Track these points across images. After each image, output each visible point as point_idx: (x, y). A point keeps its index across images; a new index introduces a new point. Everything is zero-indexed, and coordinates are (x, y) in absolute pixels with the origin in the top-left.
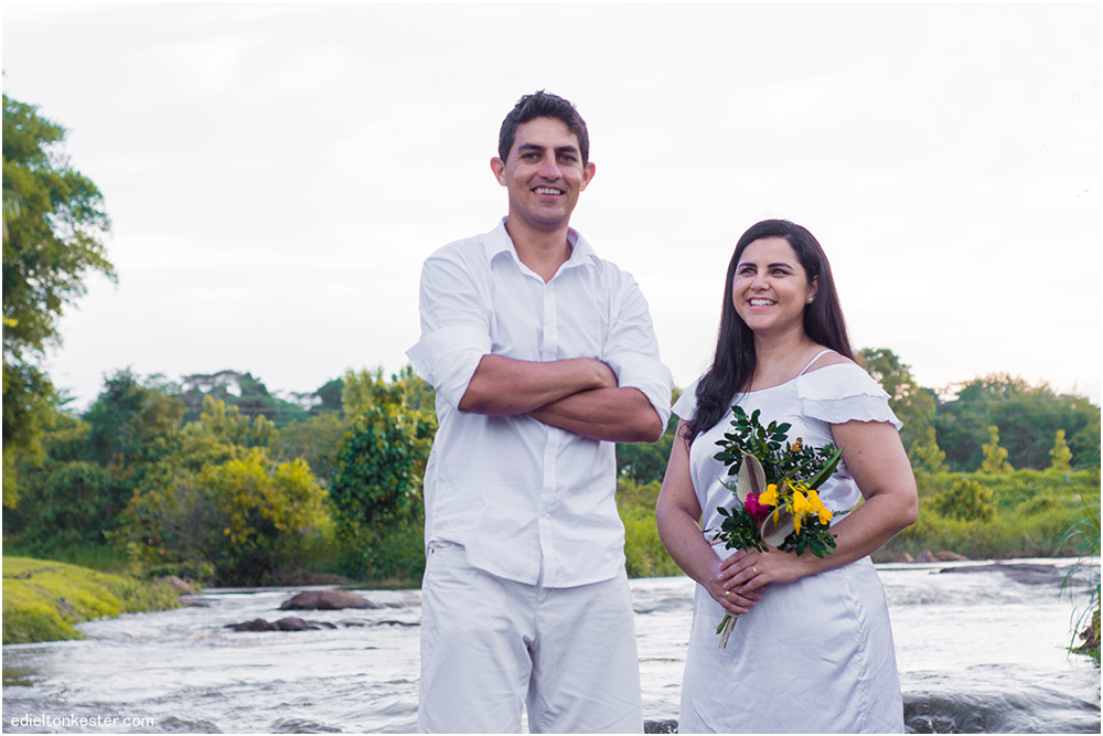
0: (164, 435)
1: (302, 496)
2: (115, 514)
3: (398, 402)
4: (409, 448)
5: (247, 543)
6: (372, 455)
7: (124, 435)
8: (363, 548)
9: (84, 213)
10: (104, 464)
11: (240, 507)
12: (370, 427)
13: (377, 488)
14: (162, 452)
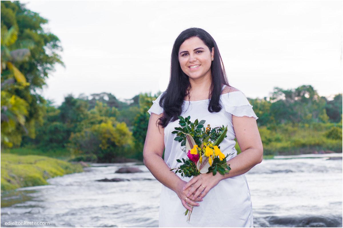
0: (83, 114)
1: (124, 135)
2: (67, 138)
5: (107, 149)
7: (70, 114)
9: (55, 46)
10: (64, 123)
11: (104, 138)
14: (82, 119)
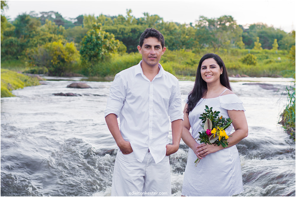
0: (35, 31)
1: (72, 52)
2: (21, 51)
3: (99, 29)
4: (102, 41)
5: (57, 64)
6: (92, 43)
7: (25, 31)
8: (89, 68)
10: (18, 38)
11: (55, 54)
12: (91, 35)
13: (93, 52)
14: (34, 35)
